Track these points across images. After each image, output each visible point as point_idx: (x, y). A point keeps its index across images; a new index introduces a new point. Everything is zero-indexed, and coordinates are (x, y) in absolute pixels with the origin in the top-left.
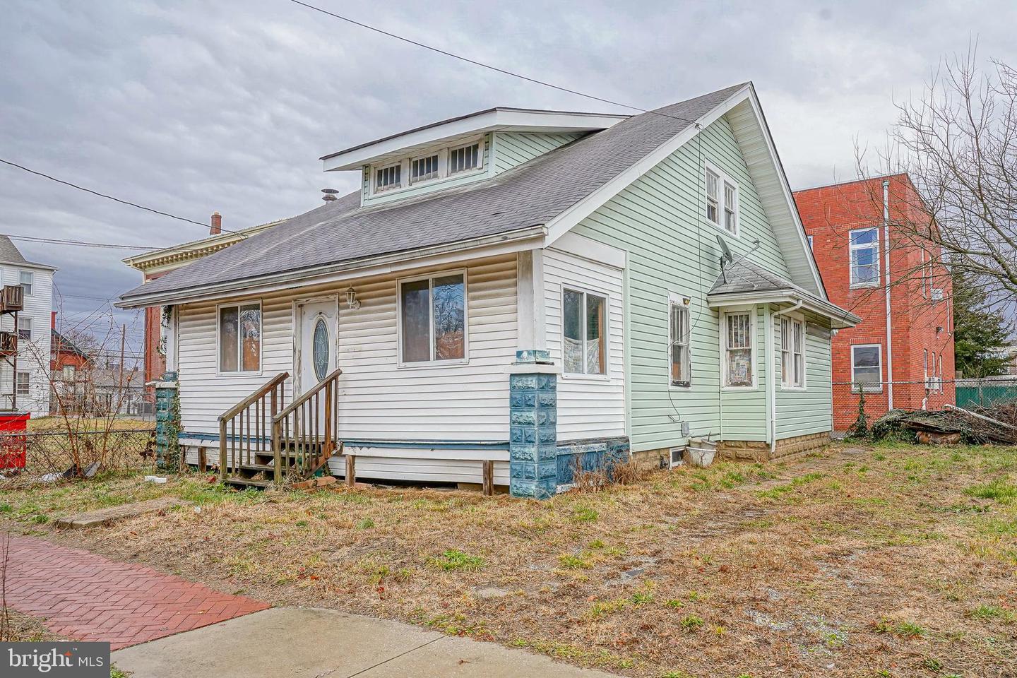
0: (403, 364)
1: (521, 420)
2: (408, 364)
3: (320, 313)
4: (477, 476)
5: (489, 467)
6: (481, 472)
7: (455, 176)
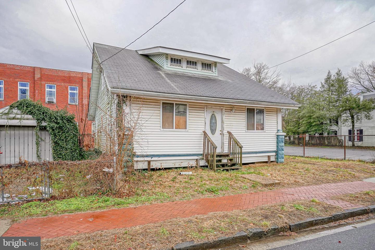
0: (246, 131)
1: (282, 145)
2: (248, 131)
3: (214, 112)
4: (266, 159)
5: (269, 157)
6: (267, 158)
7: (203, 71)
